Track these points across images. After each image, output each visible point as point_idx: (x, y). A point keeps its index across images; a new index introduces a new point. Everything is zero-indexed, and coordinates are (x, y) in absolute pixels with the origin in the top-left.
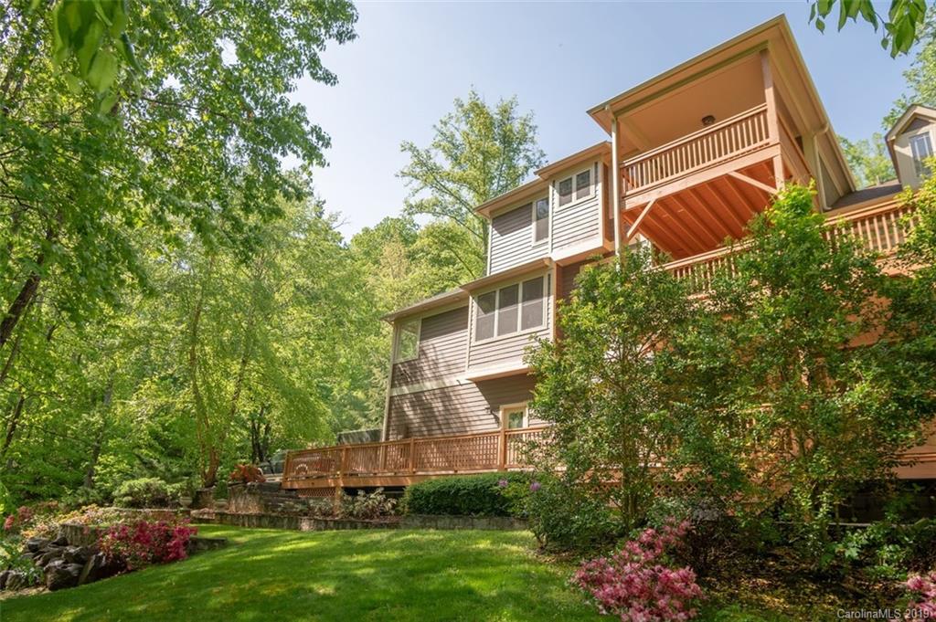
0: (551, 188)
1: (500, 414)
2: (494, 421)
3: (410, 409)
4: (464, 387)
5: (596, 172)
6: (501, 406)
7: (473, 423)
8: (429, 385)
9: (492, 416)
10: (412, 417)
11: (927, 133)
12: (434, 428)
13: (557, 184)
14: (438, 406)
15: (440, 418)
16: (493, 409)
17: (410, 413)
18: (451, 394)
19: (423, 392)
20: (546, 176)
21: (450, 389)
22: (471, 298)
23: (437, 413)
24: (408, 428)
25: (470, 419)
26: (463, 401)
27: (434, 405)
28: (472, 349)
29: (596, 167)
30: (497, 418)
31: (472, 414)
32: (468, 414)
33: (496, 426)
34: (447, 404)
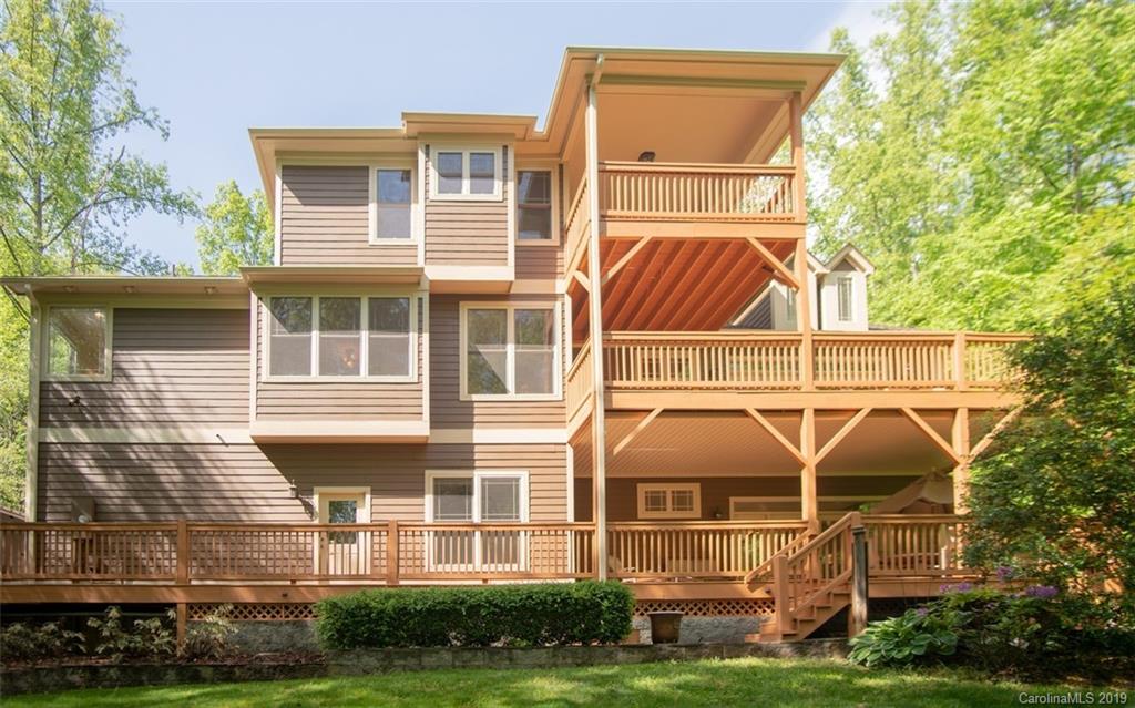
0: (421, 156)
1: (315, 500)
2: (302, 509)
3: (97, 471)
4: (231, 448)
5: (505, 162)
6: (315, 489)
7: (255, 509)
8: (141, 434)
9: (298, 502)
10: (104, 486)
11: (850, 279)
12: (163, 509)
13: (434, 153)
14: (168, 473)
15: (175, 494)
16: (301, 492)
17: (97, 478)
18: (201, 456)
19: (129, 444)
20: (416, 128)
21: (197, 448)
22: (254, 297)
23: (169, 486)
24: (96, 505)
25: (248, 502)
26: (230, 472)
27: (158, 471)
28: (262, 387)
29: (505, 154)
30: (309, 507)
31: (250, 494)
32: (243, 494)
33: (307, 517)
34: (192, 471)
